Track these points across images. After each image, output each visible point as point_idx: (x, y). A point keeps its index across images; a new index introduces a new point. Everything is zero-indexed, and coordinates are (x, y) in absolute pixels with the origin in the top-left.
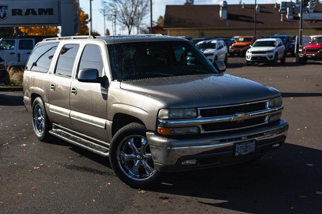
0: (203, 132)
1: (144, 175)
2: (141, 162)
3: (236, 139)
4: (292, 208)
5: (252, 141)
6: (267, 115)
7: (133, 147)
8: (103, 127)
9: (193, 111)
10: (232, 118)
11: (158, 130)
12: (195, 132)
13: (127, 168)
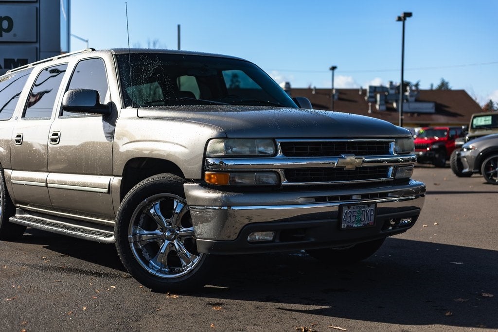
0: (284, 182)
1: (177, 269)
2: (173, 245)
3: (344, 198)
4: (447, 314)
5: (369, 204)
6: (390, 166)
7: (159, 216)
8: (105, 190)
9: (268, 145)
10: (335, 162)
11: (206, 178)
12: (271, 182)
13: (147, 256)
